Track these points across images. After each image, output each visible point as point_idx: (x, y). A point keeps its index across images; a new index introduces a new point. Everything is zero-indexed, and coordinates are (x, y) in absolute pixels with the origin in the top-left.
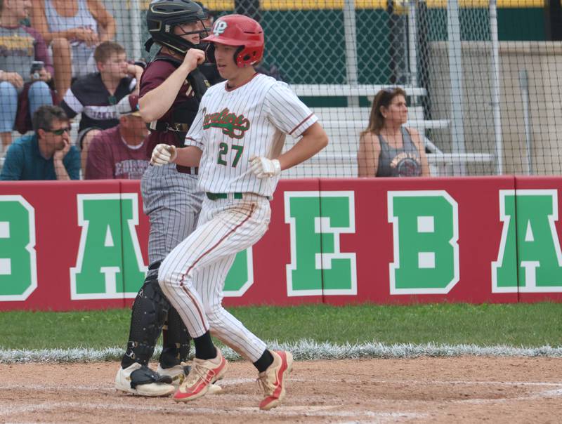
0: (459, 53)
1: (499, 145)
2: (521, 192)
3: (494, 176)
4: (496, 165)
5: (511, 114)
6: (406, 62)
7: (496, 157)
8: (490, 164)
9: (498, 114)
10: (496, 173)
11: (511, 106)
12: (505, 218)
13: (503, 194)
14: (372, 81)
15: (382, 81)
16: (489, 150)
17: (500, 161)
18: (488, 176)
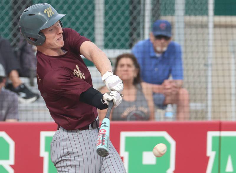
0: (182, 25)
1: (210, 97)
2: (224, 134)
3: (204, 121)
4: (207, 112)
5: (220, 73)
6: (141, 32)
7: (207, 106)
8: (202, 112)
9: (210, 73)
10: (206, 118)
11: (220, 67)
12: (211, 153)
13: (211, 135)
14: (114, 47)
15: (122, 47)
16: (201, 101)
17: (210, 109)
18: (200, 121)
